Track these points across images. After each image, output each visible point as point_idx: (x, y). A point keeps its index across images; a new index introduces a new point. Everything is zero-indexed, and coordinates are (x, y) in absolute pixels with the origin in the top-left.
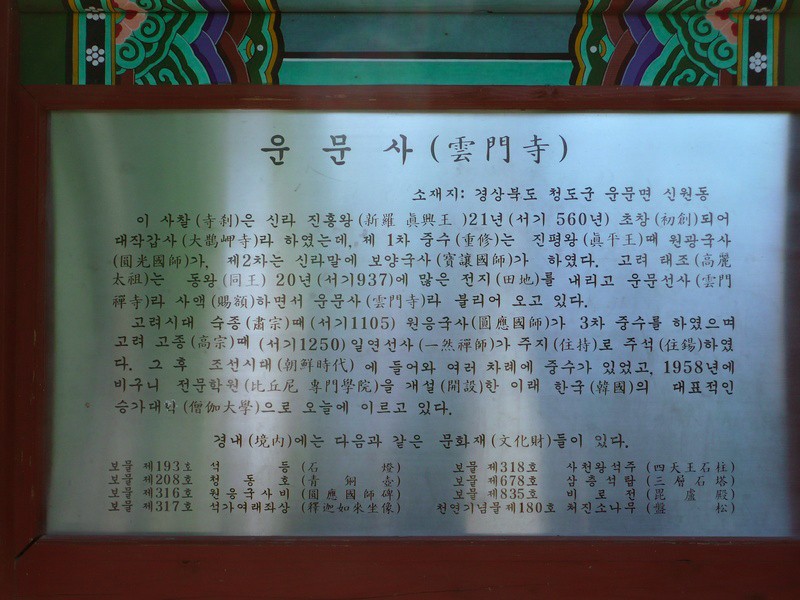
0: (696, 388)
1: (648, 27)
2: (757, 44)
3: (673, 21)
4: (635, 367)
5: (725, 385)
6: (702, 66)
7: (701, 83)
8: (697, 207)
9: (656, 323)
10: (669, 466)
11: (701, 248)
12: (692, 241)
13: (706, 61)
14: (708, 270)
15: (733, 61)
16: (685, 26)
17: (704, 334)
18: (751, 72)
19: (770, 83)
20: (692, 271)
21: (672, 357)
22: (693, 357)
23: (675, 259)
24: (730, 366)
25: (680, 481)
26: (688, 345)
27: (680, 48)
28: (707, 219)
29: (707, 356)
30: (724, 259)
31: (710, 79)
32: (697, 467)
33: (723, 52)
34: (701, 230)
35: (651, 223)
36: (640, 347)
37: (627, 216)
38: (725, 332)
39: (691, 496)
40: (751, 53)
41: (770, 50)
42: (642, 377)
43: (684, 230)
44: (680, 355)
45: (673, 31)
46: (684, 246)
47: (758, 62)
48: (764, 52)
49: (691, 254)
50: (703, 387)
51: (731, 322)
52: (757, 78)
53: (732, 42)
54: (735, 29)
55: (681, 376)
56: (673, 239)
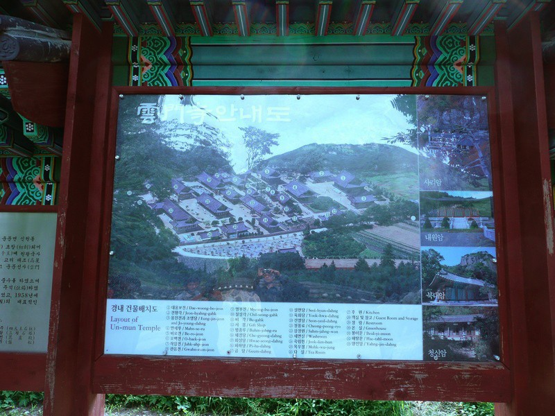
0: (25, 302)
1: (16, 186)
2: (49, 192)
3: (23, 184)
4: (6, 295)
5: (34, 301)
6: (31, 198)
7: (30, 204)
8: (30, 243)
9: (14, 280)
10: (14, 328)
11: (30, 256)
12: (28, 254)
13: (33, 197)
14: (32, 264)
15: (41, 197)
16: (27, 186)
17: (29, 285)
18: (46, 201)
19: (51, 204)
20: (27, 264)
21: (18, 292)
22: (25, 292)
23: (22, 260)
24: (36, 295)
25: (17, 333)
26: (24, 288)
27: (25, 193)
28: (33, 247)
29: (29, 292)
30: (37, 260)
31: (33, 203)
32: (23, 328)
33: (38, 194)
34: (31, 251)
35: (15, 248)
36: (8, 288)
37: (8, 246)
38: (35, 284)
39: (20, 338)
40: (47, 195)
41: (52, 194)
42: (8, 298)
43: (26, 251)
44: (21, 291)
45: (23, 187)
46: (25, 256)
47: (49, 198)
48: (51, 195)
49: (27, 258)
50: (27, 302)
51: (38, 281)
52: (48, 203)
53: (41, 192)
54: (42, 187)
55: (20, 298)
56: (22, 253)
